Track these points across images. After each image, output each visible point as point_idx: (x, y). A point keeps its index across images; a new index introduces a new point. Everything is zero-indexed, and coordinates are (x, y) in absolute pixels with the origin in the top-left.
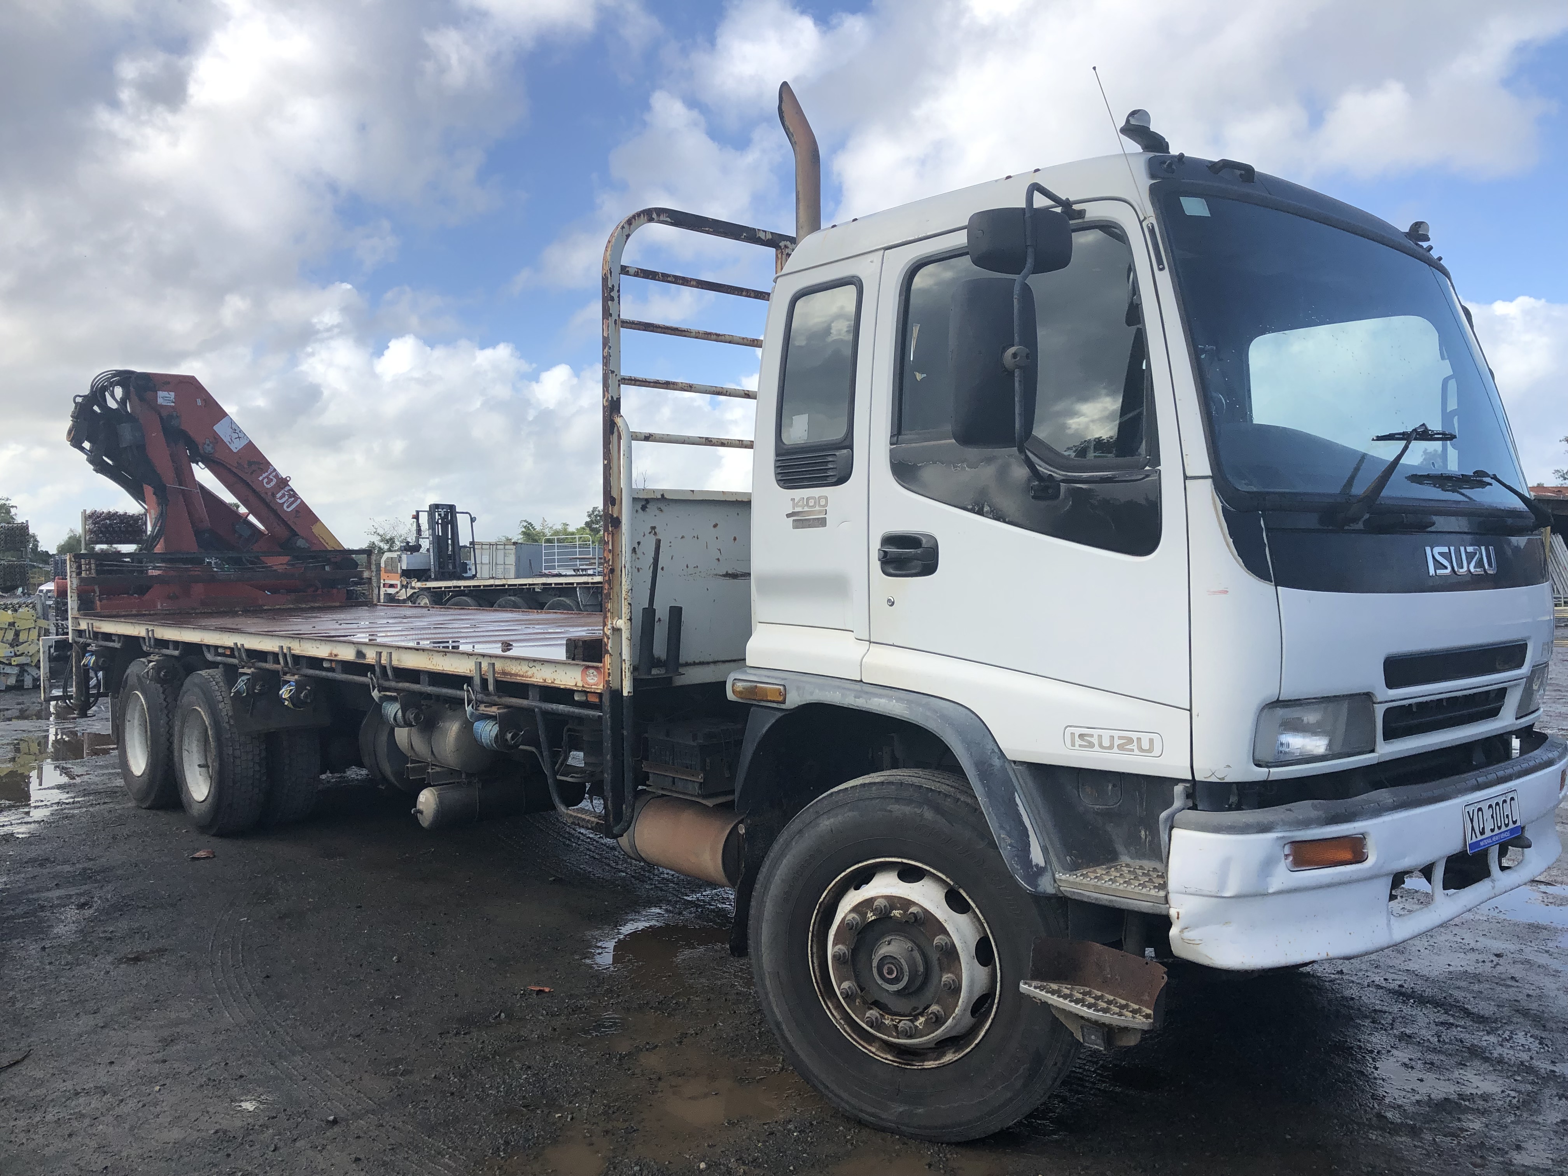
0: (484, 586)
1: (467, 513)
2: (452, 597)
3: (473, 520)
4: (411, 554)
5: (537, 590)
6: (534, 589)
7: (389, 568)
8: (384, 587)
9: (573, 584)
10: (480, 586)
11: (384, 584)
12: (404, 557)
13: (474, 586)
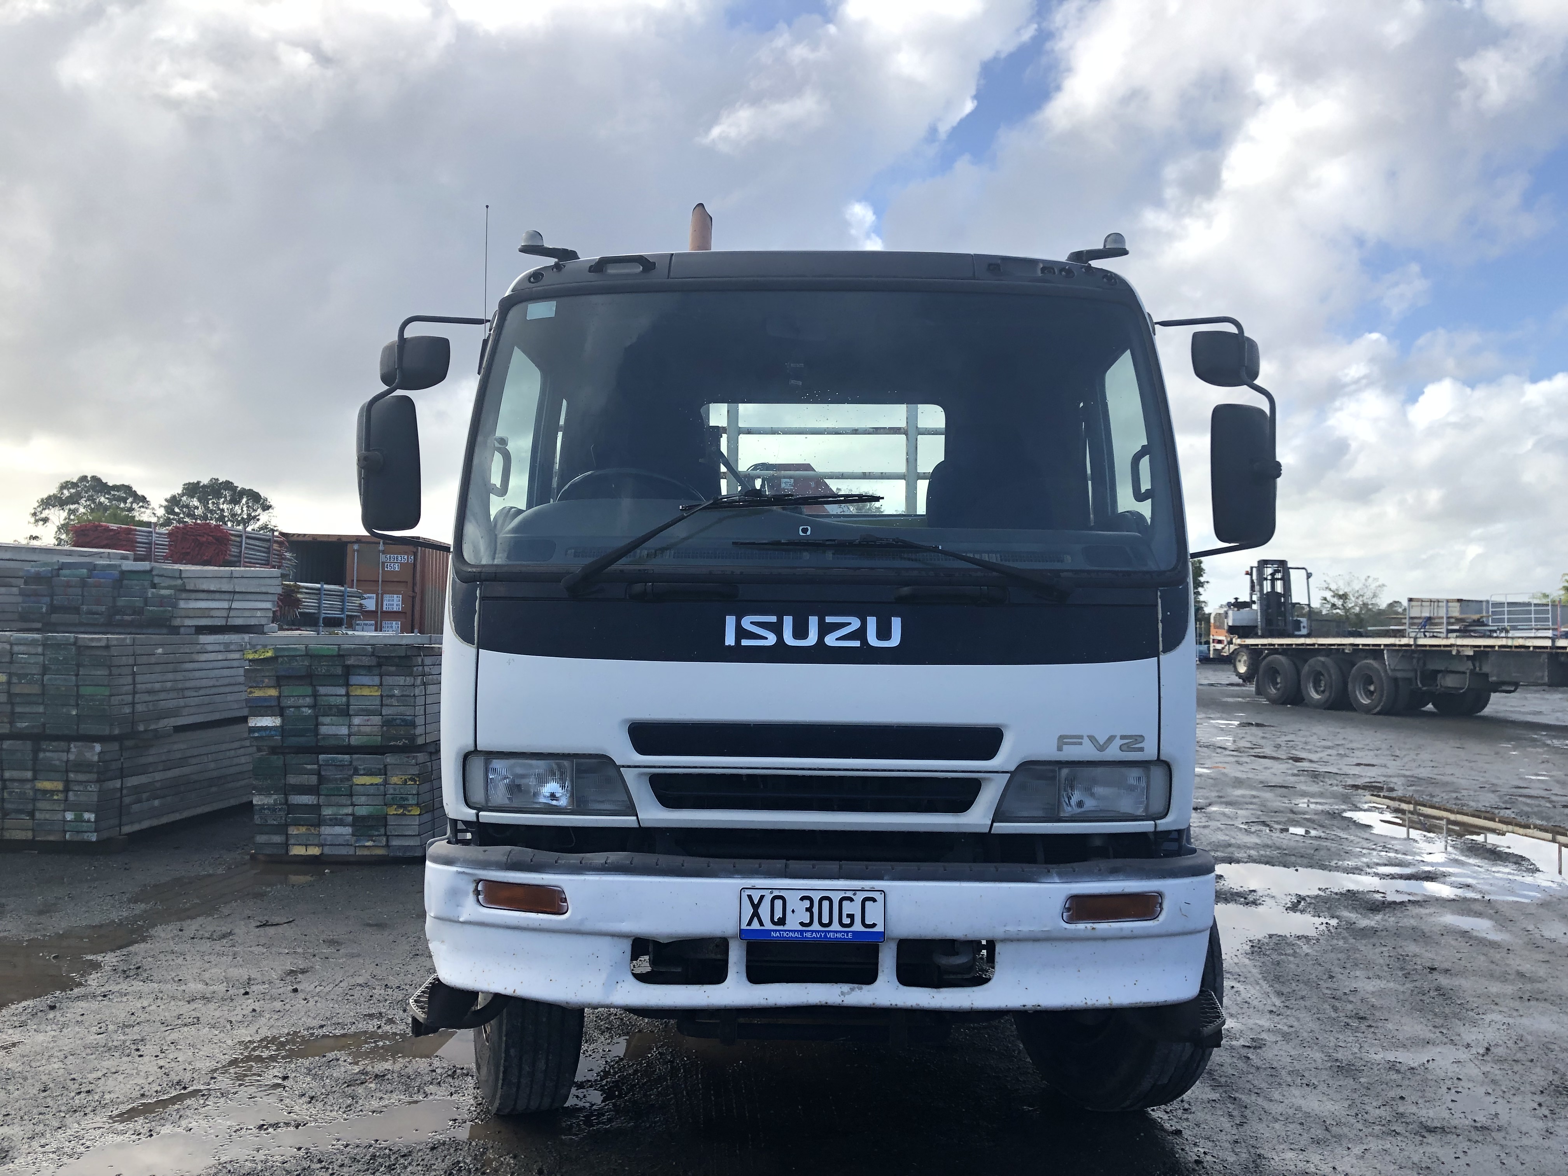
0: (1296, 645)
1: (1303, 568)
2: (1268, 655)
3: (1309, 576)
4: (1238, 610)
5: (1347, 651)
6: (1343, 649)
7: (1218, 624)
8: (1213, 642)
9: (1380, 645)
10: (1292, 645)
11: (1214, 640)
12: (1230, 613)
13: (1287, 645)
